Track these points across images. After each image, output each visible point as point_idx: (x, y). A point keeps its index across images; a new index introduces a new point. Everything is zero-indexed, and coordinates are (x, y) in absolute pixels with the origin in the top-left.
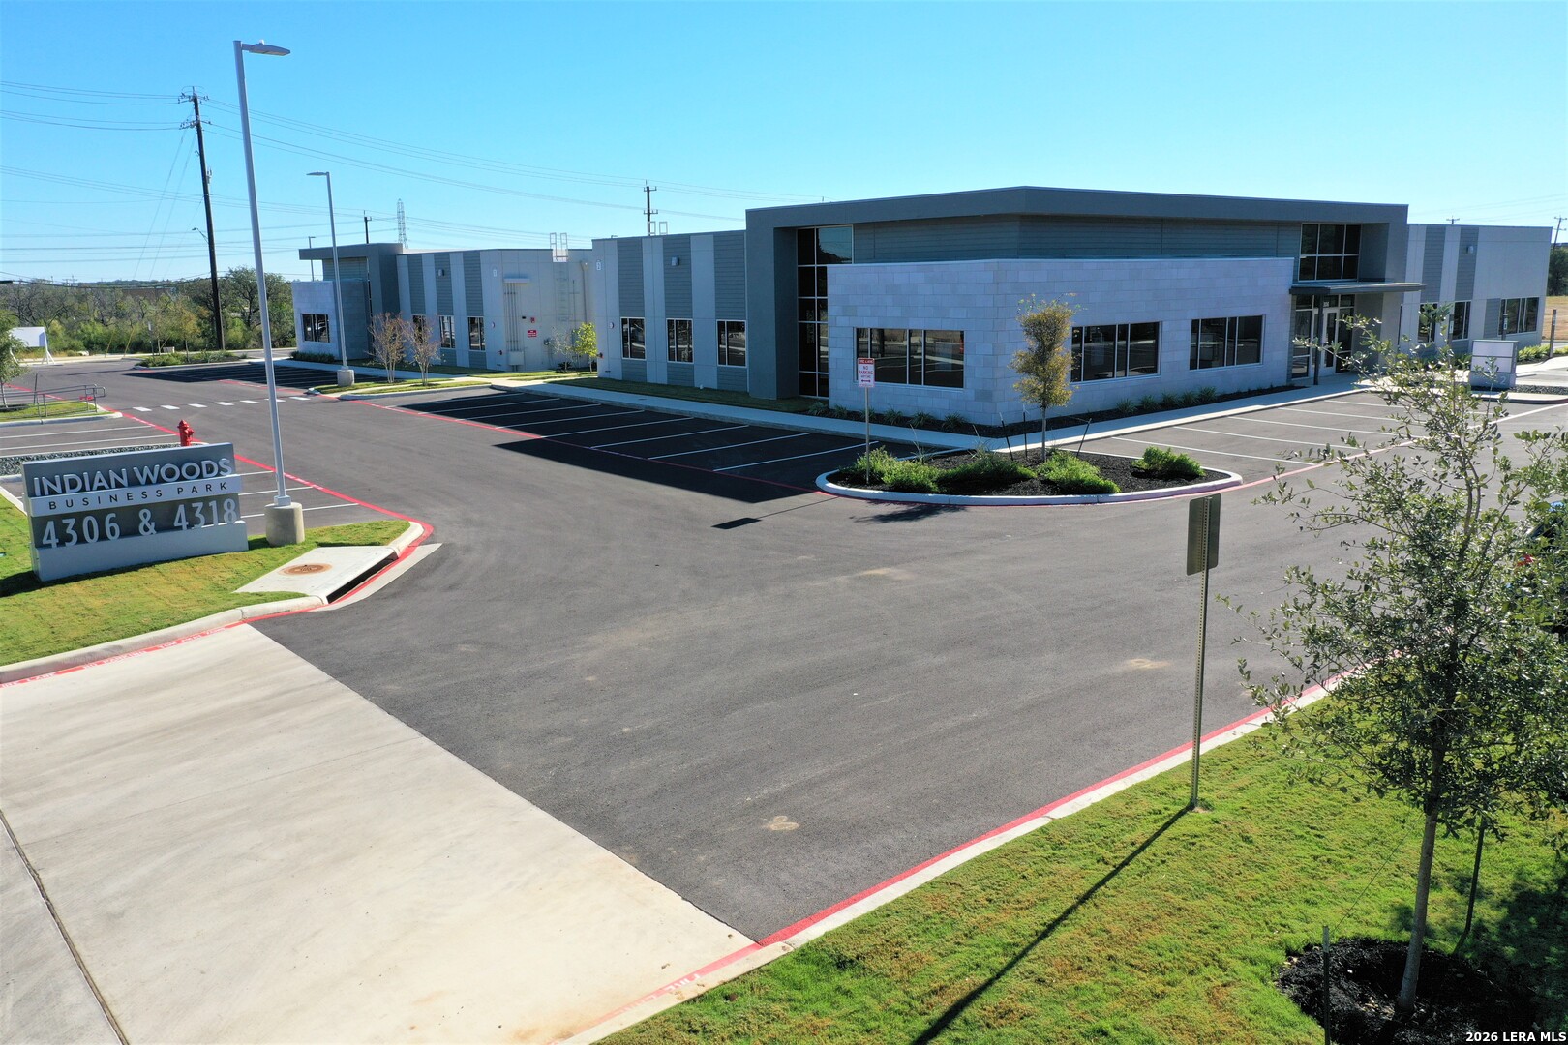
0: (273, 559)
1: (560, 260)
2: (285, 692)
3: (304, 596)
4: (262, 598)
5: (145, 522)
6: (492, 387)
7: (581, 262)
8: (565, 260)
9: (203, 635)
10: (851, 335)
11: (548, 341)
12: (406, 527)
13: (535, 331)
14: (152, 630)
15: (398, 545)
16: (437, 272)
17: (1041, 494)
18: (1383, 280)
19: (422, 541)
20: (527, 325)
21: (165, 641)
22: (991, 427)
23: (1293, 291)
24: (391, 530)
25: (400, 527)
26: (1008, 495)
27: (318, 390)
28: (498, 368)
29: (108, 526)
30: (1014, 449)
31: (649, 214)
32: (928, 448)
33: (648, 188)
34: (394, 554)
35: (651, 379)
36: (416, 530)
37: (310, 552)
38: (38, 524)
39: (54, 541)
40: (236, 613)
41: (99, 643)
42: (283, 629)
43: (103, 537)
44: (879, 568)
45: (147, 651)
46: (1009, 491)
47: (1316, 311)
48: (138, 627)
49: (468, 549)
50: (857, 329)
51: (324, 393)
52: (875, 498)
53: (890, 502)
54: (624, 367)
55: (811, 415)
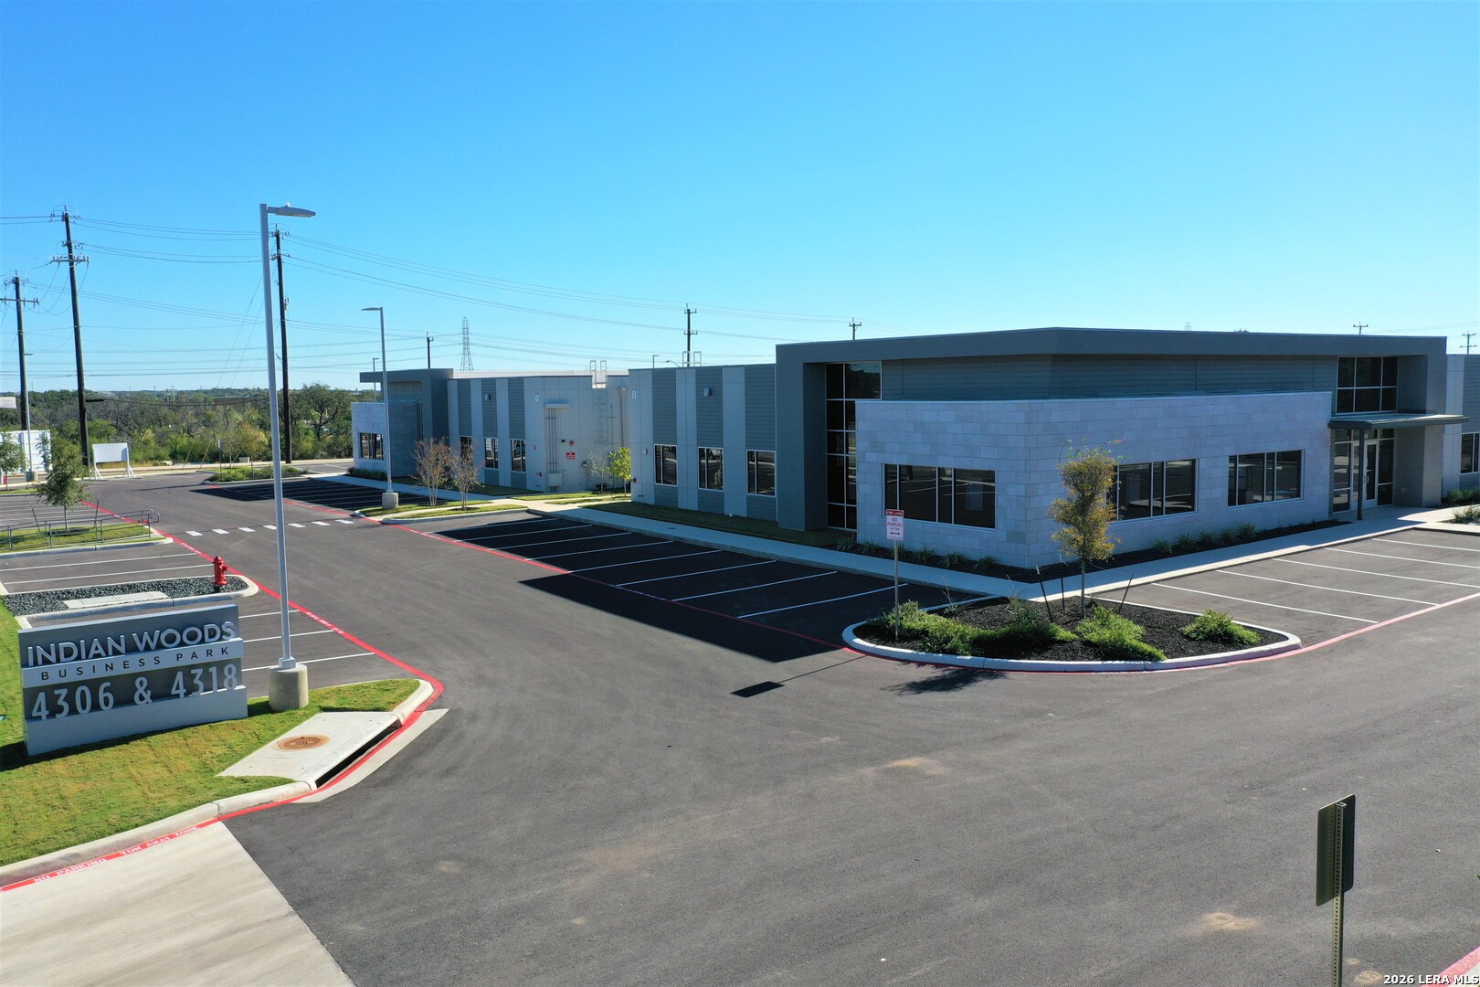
0: (272, 729)
1: (599, 386)
2: (236, 931)
3: (291, 781)
4: (247, 784)
5: (141, 690)
6: (529, 511)
7: (619, 388)
8: (604, 386)
9: (172, 837)
10: (881, 472)
11: (585, 463)
12: (417, 686)
13: (573, 454)
14: (118, 831)
15: (402, 712)
16: (483, 396)
17: (1082, 659)
18: (1424, 412)
19: (429, 705)
20: (566, 448)
21: (129, 846)
22: (1023, 569)
23: (1332, 425)
24: (398, 692)
25: (408, 688)
26: (1046, 658)
27: (363, 513)
28: (537, 489)
29: (101, 695)
30: (1050, 598)
31: (689, 334)
32: (958, 595)
33: (689, 310)
34: (398, 722)
35: (682, 504)
36: (426, 690)
37: (311, 719)
38: (30, 696)
39: (44, 713)
40: (210, 809)
41: (57, 849)
42: (257, 831)
43: (96, 707)
44: (909, 756)
45: (108, 858)
46: (1047, 654)
47: (1356, 444)
48: (103, 826)
49: (474, 718)
50: (886, 465)
51: (368, 516)
52: (904, 658)
53: (921, 664)
54: (655, 492)
55: (840, 550)
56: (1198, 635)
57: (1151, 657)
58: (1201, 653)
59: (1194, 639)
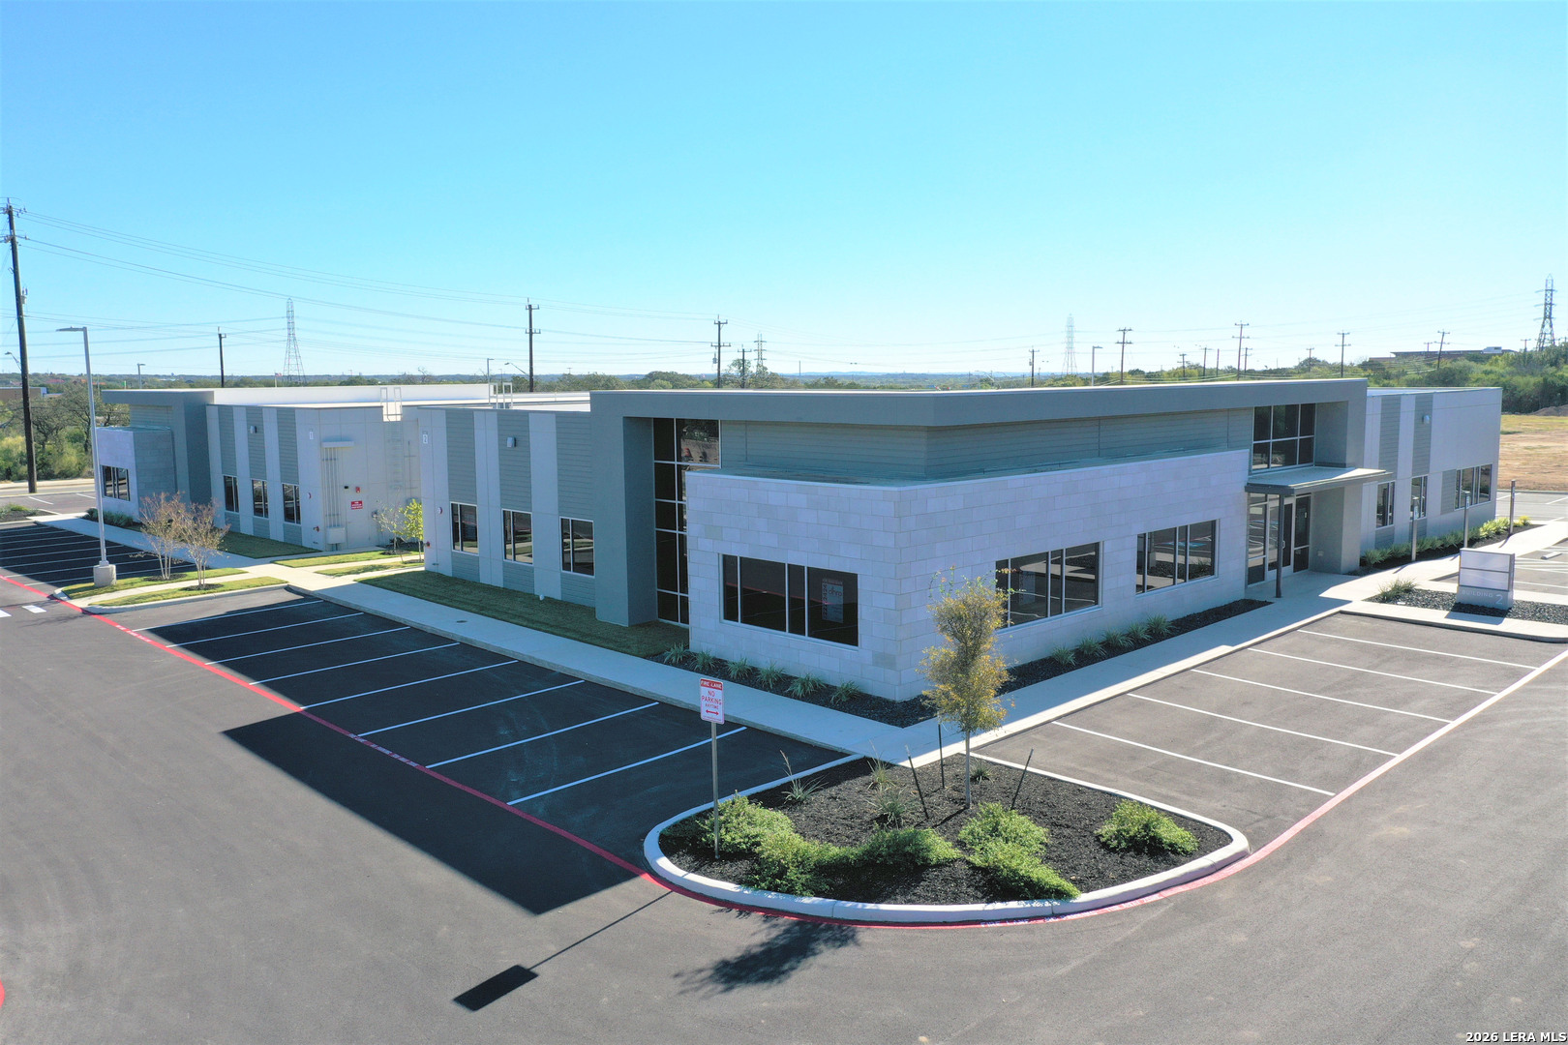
1: (393, 419)
6: (289, 589)
7: (417, 418)
8: (399, 418)
10: (717, 563)
11: (374, 515)
13: (360, 502)
16: (248, 428)
17: (968, 899)
18: (1342, 466)
20: (351, 496)
22: (894, 702)
23: (1248, 489)
26: (918, 900)
27: (66, 592)
28: (315, 547)
31: (531, 334)
33: (530, 306)
35: (484, 578)
46: (920, 890)
47: (1272, 504)
50: (725, 556)
51: (71, 598)
52: (722, 897)
53: (745, 909)
54: (453, 561)
55: (668, 663)
56: (1119, 843)
57: (1060, 894)
58: (1125, 878)
59: (1113, 850)
